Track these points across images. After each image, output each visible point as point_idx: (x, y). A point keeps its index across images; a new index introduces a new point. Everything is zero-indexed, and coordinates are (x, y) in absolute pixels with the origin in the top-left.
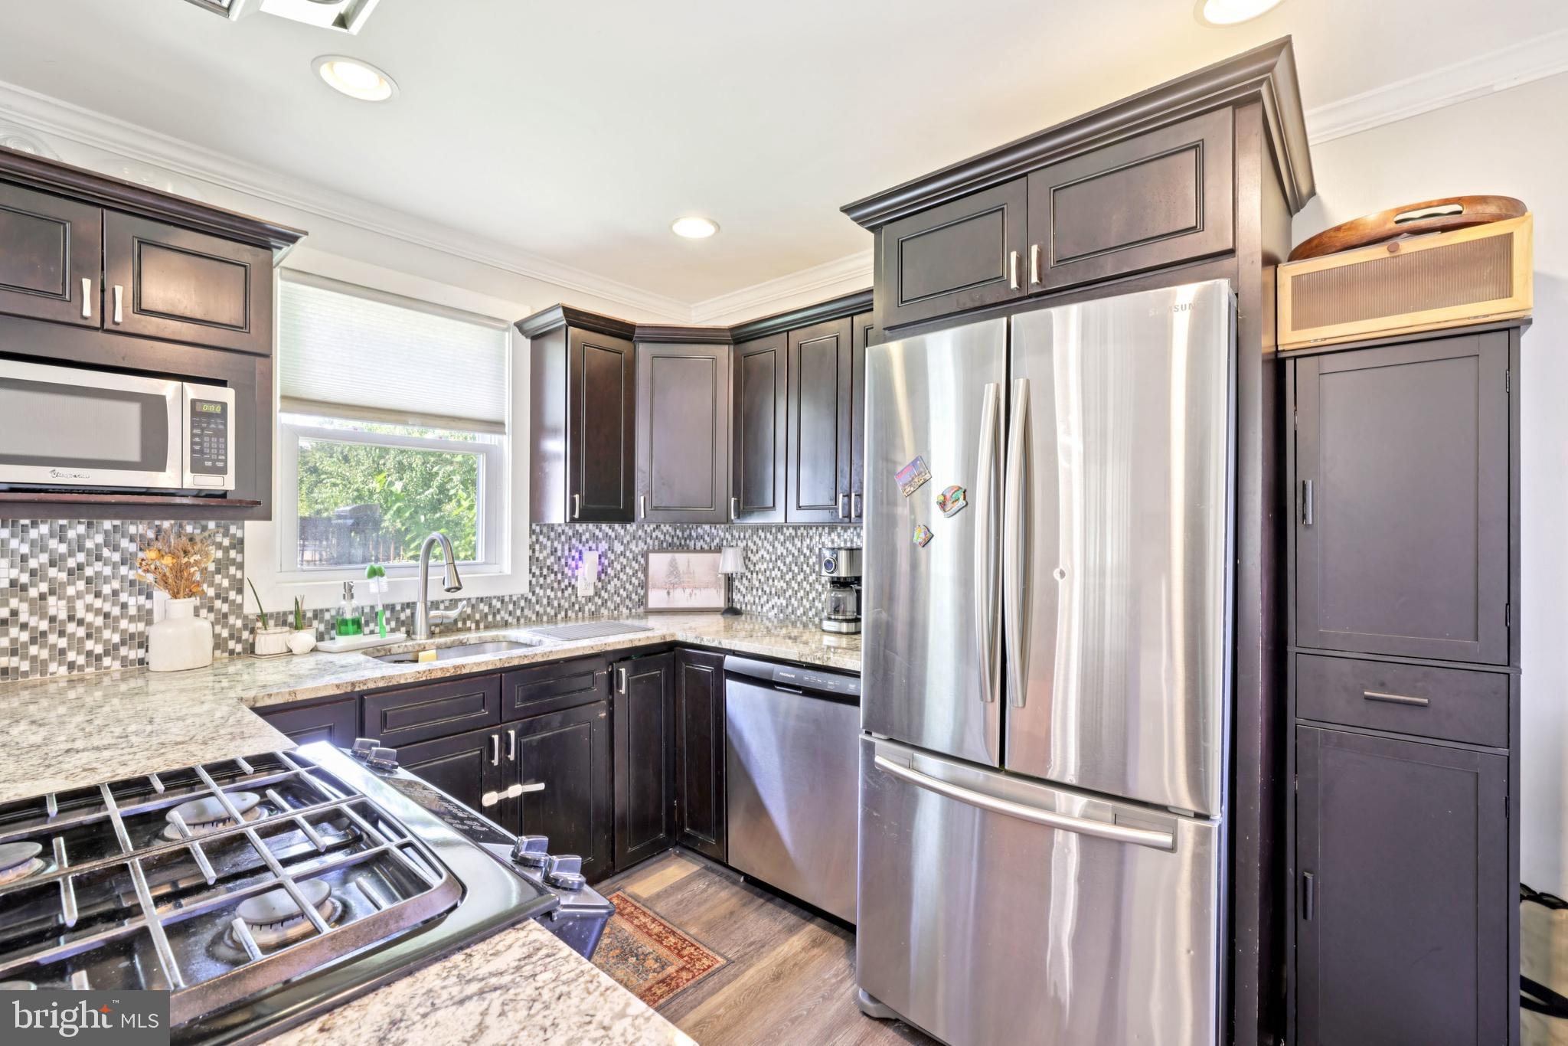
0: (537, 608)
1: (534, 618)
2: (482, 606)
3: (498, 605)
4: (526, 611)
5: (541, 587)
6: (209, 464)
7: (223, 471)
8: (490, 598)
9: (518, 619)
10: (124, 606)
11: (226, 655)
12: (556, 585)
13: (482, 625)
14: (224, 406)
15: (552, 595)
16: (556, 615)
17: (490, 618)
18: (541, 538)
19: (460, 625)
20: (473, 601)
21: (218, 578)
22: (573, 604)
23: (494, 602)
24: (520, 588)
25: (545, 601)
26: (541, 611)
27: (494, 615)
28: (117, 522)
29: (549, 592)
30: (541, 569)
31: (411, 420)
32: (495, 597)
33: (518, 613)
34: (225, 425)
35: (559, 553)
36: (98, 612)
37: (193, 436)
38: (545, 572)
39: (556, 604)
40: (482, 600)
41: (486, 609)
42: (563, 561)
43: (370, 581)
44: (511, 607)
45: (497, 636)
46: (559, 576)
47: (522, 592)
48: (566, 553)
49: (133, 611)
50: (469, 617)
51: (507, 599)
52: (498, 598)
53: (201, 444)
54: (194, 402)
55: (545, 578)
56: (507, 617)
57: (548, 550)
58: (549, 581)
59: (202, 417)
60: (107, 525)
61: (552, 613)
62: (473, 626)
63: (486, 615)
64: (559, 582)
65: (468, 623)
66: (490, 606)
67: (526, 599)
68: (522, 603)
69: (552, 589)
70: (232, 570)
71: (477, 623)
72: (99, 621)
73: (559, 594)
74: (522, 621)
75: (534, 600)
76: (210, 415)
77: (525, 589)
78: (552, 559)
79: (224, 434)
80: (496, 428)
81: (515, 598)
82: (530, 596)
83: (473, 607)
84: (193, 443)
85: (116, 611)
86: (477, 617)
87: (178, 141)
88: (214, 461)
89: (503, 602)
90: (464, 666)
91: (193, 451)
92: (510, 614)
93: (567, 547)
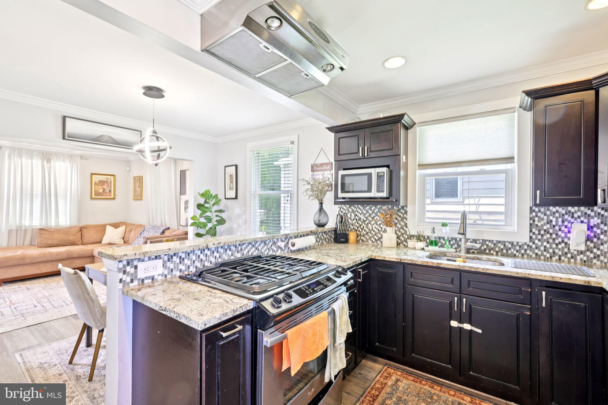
0: (537, 251)
1: (534, 256)
2: (499, 245)
3: (510, 246)
4: (528, 252)
5: (539, 240)
6: (380, 190)
7: (383, 191)
8: (505, 242)
9: (523, 255)
10: (382, 228)
11: (403, 246)
12: (551, 241)
13: (499, 254)
14: (384, 172)
15: (548, 246)
16: (551, 257)
17: (505, 251)
18: (539, 214)
19: (487, 251)
20: (495, 242)
21: (401, 222)
22: (566, 253)
23: (507, 244)
24: (525, 238)
25: (542, 248)
26: (540, 253)
27: (507, 250)
28: (380, 206)
29: (545, 244)
30: (539, 231)
31: (464, 164)
32: (507, 242)
33: (523, 251)
34: (384, 178)
35: (554, 223)
36: (377, 229)
37: (377, 182)
38: (542, 232)
39: (551, 251)
40: (500, 242)
41: (502, 247)
42: (557, 228)
43: (443, 227)
44: (518, 248)
45: (497, 259)
46: (554, 236)
47: (526, 241)
48: (560, 223)
49: (383, 229)
50: (492, 249)
51: (515, 244)
52: (510, 243)
53: (379, 184)
54: (378, 173)
55: (542, 235)
56: (515, 252)
57: (545, 221)
58: (545, 237)
59: (380, 177)
60: (378, 206)
61: (548, 255)
62: (495, 253)
63: (502, 250)
64: (554, 239)
65: (492, 252)
66: (505, 245)
67: (528, 246)
68: (526, 247)
69: (548, 242)
70: (405, 220)
71: (497, 252)
72: (377, 231)
73: (554, 246)
74: (525, 256)
75: (534, 246)
76: (381, 176)
77: (527, 240)
78: (548, 226)
79: (383, 181)
80: (509, 161)
81: (520, 244)
82: (531, 244)
83: (494, 244)
84: (377, 184)
85: (380, 229)
86: (497, 249)
87: (384, 101)
88: (382, 189)
89: (512, 244)
90: (441, 264)
91: (377, 186)
92: (517, 251)
93: (560, 220)
